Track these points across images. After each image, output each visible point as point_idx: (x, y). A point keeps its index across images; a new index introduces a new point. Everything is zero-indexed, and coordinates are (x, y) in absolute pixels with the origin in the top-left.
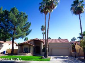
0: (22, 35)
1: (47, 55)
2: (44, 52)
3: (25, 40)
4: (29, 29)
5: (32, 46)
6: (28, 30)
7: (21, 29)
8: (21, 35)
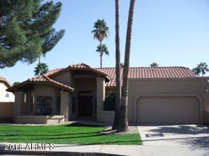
0: (27, 51)
1: (127, 123)
2: (114, 112)
3: (37, 71)
4: (54, 30)
5: (66, 90)
6: (48, 33)
7: (24, 28)
8: (24, 48)
